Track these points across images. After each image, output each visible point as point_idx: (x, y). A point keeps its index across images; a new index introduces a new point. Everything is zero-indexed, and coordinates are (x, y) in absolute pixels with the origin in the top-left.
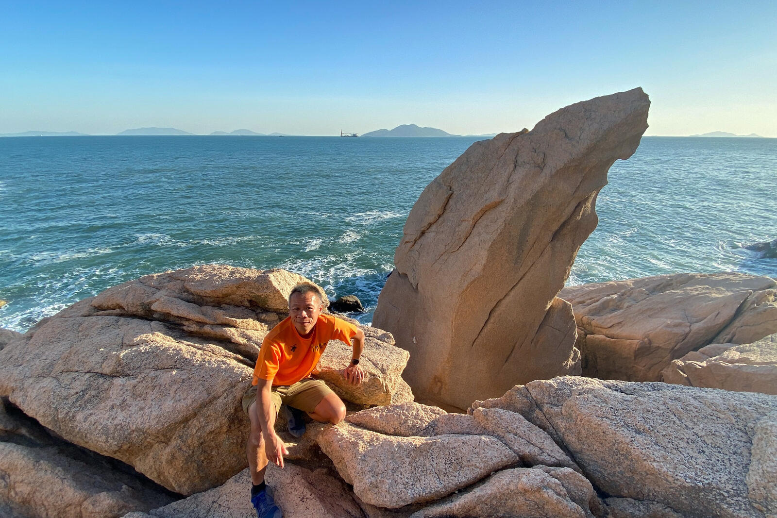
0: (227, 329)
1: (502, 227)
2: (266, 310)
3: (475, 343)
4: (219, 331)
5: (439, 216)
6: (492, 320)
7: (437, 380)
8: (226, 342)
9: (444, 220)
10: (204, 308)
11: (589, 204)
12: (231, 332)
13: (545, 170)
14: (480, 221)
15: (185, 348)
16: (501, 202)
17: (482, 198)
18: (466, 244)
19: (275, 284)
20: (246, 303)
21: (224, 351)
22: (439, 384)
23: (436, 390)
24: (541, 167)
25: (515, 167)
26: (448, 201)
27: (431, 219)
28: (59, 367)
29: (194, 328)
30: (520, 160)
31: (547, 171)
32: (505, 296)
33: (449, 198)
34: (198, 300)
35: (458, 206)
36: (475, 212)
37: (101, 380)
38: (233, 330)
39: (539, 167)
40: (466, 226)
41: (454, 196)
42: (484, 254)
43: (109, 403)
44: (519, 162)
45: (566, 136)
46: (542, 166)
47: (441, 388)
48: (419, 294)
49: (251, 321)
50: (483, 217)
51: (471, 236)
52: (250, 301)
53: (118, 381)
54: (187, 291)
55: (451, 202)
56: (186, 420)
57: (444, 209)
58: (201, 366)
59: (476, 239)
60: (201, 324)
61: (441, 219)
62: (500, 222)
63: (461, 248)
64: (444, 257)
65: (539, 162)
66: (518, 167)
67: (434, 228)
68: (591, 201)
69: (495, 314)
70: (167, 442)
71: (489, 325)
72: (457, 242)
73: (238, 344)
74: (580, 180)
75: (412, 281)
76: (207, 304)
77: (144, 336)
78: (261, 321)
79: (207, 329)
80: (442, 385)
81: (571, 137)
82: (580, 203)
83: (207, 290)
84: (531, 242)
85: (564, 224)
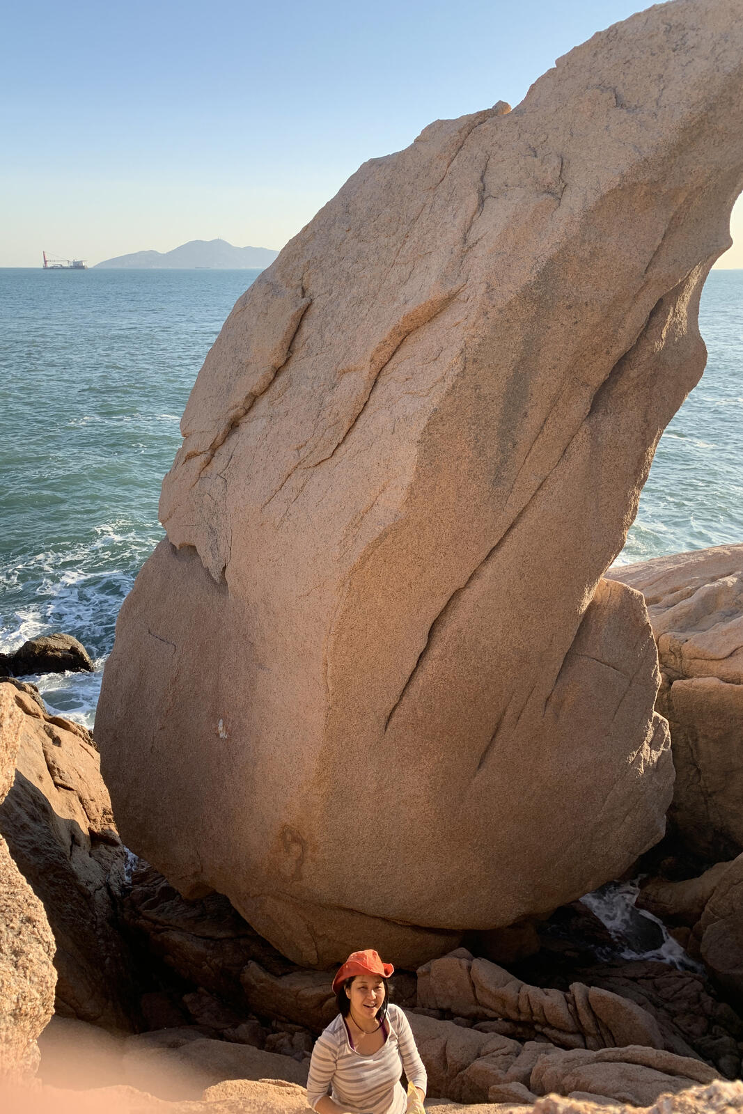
1: (457, 369)
3: (394, 720)
5: (277, 372)
6: (436, 651)
7: (289, 837)
9: (290, 380)
11: (683, 307)
13: (566, 200)
14: (390, 366)
16: (449, 300)
17: (394, 300)
18: (355, 434)
22: (296, 848)
23: (288, 867)
24: (555, 191)
25: (482, 201)
26: (299, 327)
27: (253, 381)
30: (493, 182)
31: (574, 202)
32: (471, 578)
33: (302, 318)
35: (327, 335)
36: (376, 342)
39: (548, 191)
40: (352, 386)
41: (315, 311)
42: (407, 457)
44: (492, 188)
45: (620, 103)
46: (557, 190)
47: (300, 861)
48: (231, 597)
50: (398, 355)
51: (369, 410)
55: (307, 330)
57: (290, 348)
59: (383, 418)
61: (282, 379)
62: (451, 357)
63: (343, 448)
64: (295, 482)
65: (549, 179)
66: (489, 201)
67: (263, 406)
68: (688, 295)
69: (447, 632)
71: (430, 665)
72: (328, 435)
74: (662, 228)
75: (209, 561)
80: (304, 850)
81: (633, 104)
82: (661, 300)
84: (535, 417)
85: (622, 364)
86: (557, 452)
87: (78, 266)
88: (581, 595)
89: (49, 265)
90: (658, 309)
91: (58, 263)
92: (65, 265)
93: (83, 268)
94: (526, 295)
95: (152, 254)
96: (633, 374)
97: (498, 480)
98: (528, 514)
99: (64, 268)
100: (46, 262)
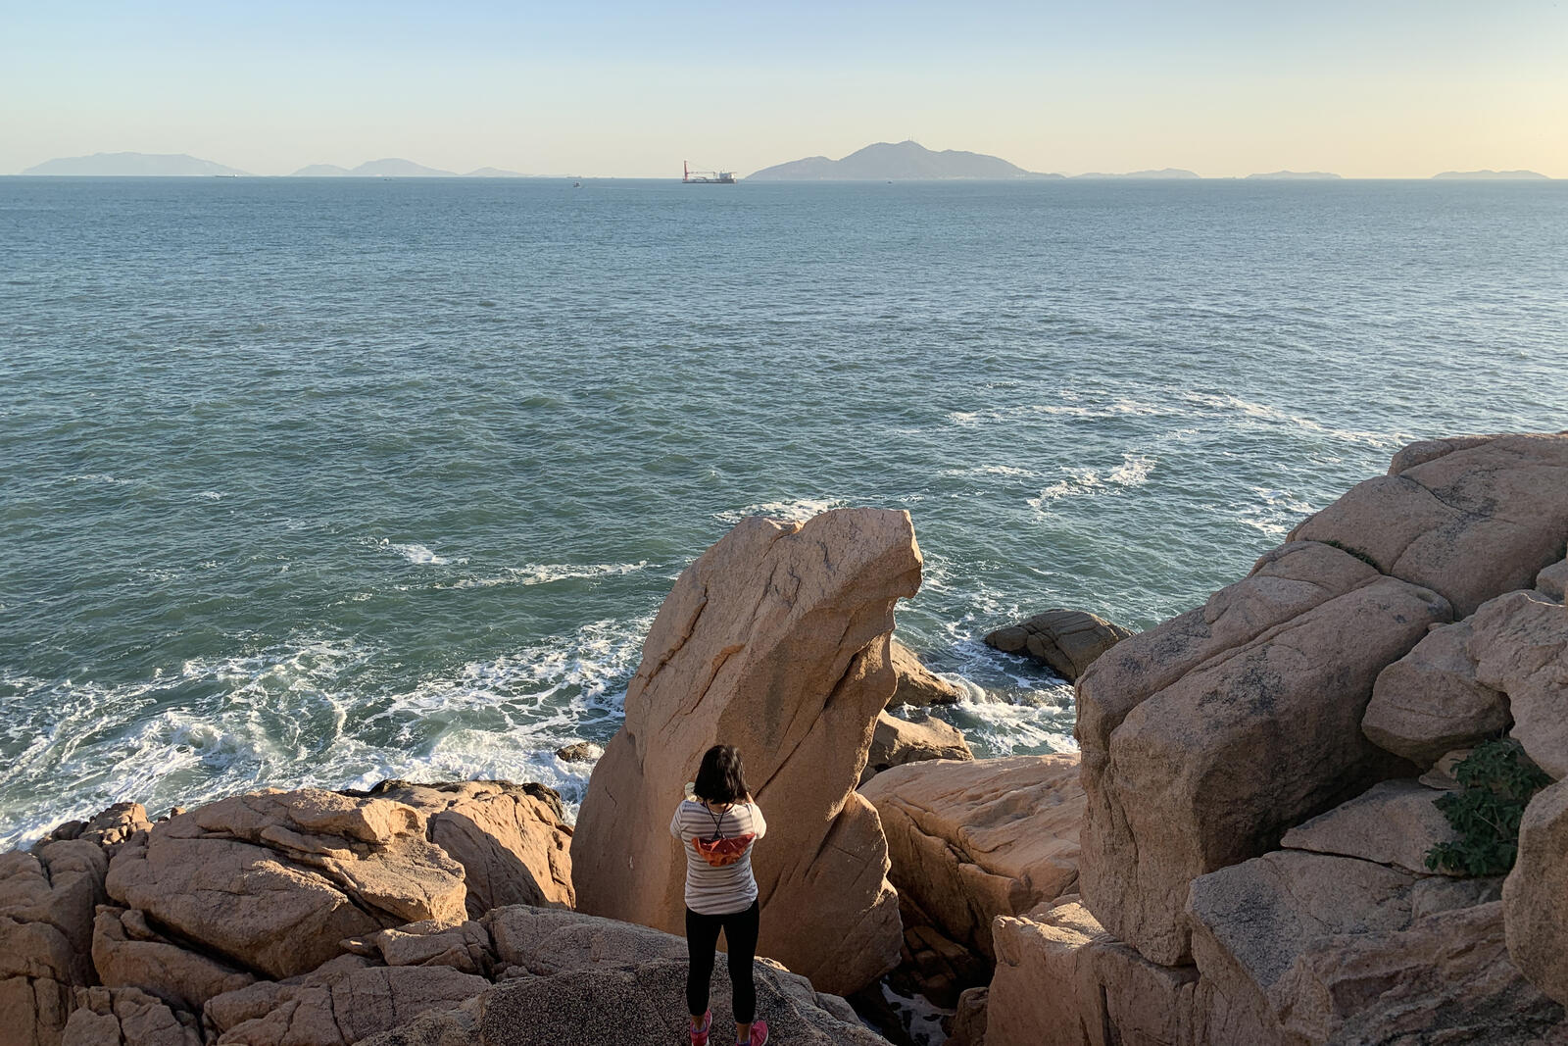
0: (324, 858)
2: (358, 840)
4: (316, 860)
5: (685, 641)
8: (322, 870)
9: (688, 649)
10: (306, 837)
12: (327, 860)
15: (292, 873)
16: (742, 647)
17: (727, 632)
19: (366, 818)
20: (342, 834)
21: (321, 878)
24: (790, 604)
25: (766, 592)
28: (192, 885)
29: (297, 856)
30: (774, 581)
31: (795, 612)
34: (299, 830)
35: (706, 630)
36: (719, 651)
37: (231, 897)
38: (329, 859)
40: (706, 672)
43: (241, 913)
44: (772, 586)
46: (792, 601)
49: (345, 852)
50: (725, 664)
51: (709, 692)
52: (345, 832)
53: (245, 898)
54: (291, 819)
56: (296, 925)
58: (305, 889)
59: (712, 701)
60: (303, 852)
62: (735, 682)
64: (675, 722)
65: (790, 594)
66: (769, 594)
70: (282, 941)
72: (692, 698)
73: (332, 872)
74: (844, 626)
75: (639, 753)
76: (308, 833)
77: (258, 863)
78: (352, 851)
79: (308, 857)
82: (856, 655)
83: (307, 820)
84: (788, 711)
85: (840, 684)
86: (806, 729)
87: (726, 180)
88: (829, 809)
89: (690, 177)
90: (856, 658)
91: (700, 176)
92: (710, 177)
93: (731, 181)
94: (769, 656)
95: (822, 162)
96: (848, 689)
97: (769, 743)
98: (791, 760)
99: (708, 182)
100: (686, 174)
